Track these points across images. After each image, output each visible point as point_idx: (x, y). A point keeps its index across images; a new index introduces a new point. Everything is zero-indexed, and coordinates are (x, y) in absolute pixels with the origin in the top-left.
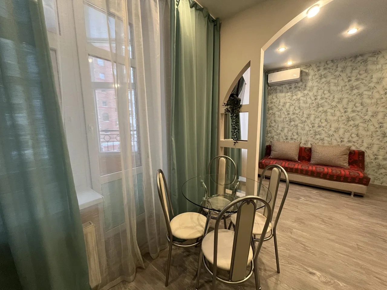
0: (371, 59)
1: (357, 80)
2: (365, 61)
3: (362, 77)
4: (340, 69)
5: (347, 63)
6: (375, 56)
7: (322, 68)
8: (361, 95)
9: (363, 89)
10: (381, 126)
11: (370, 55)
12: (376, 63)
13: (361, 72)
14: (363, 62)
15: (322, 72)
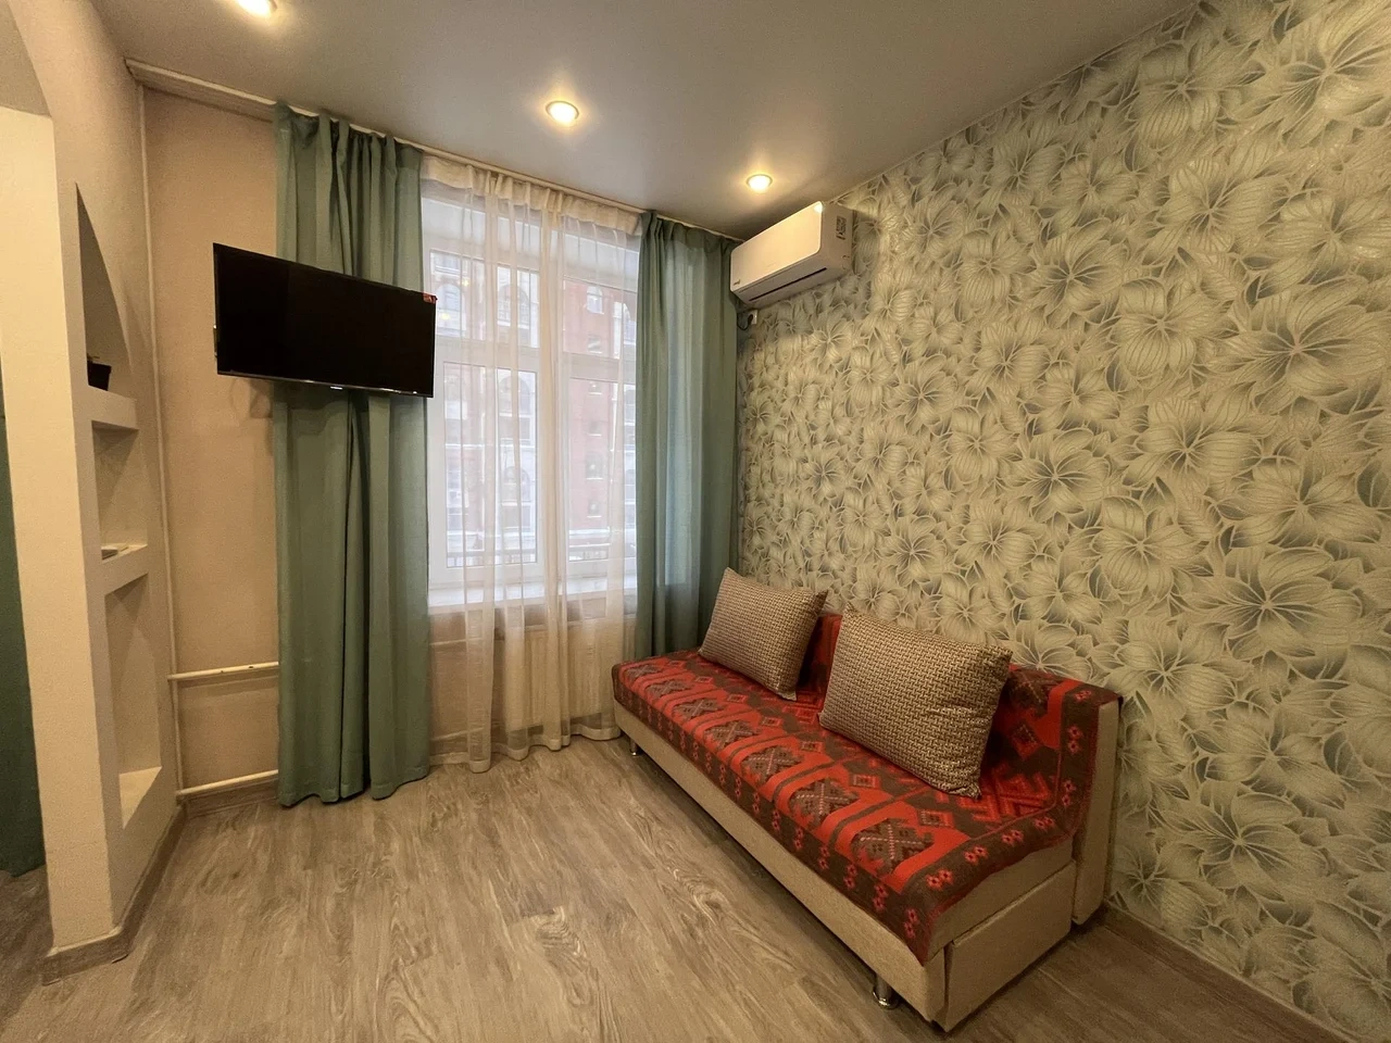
0: (1155, 69)
1: (1085, 221)
2: (1125, 96)
3: (1110, 198)
4: (1001, 174)
5: (1036, 129)
6: (1179, 47)
7: (927, 184)
8: (1107, 316)
9: (1117, 276)
10: (1229, 531)
11: (1152, 45)
12: (1181, 92)
13: (1104, 171)
14: (1114, 102)
15: (930, 207)
